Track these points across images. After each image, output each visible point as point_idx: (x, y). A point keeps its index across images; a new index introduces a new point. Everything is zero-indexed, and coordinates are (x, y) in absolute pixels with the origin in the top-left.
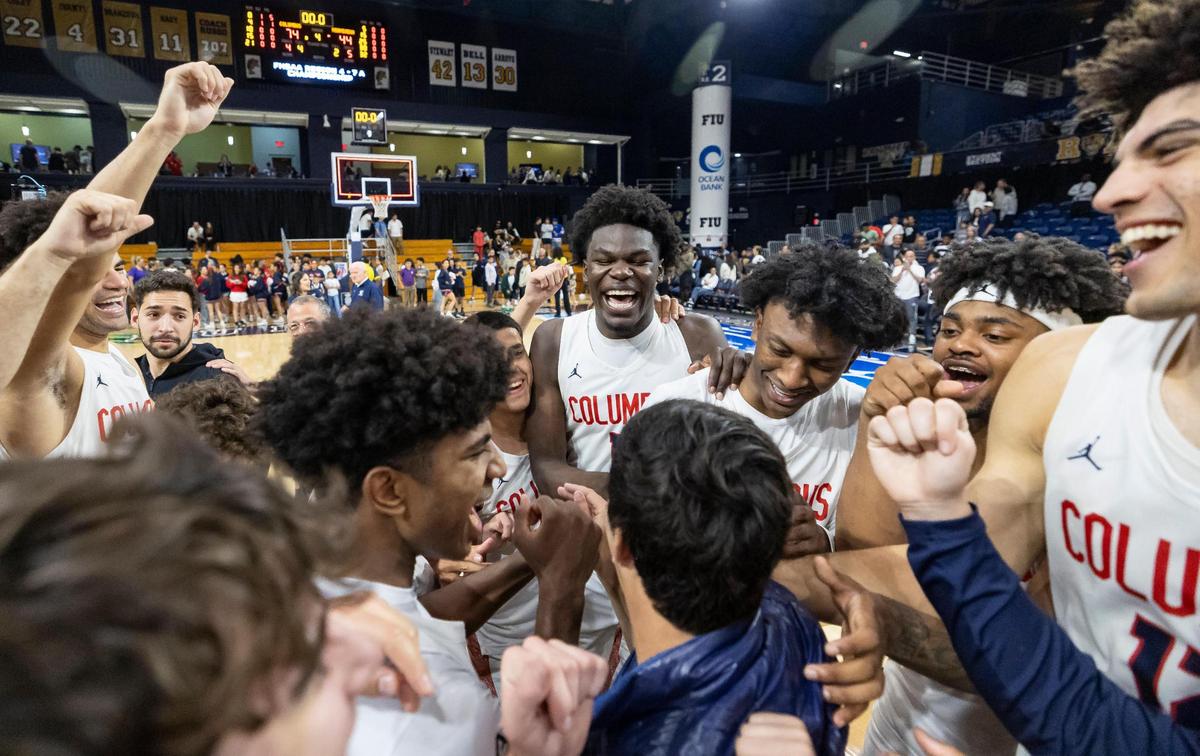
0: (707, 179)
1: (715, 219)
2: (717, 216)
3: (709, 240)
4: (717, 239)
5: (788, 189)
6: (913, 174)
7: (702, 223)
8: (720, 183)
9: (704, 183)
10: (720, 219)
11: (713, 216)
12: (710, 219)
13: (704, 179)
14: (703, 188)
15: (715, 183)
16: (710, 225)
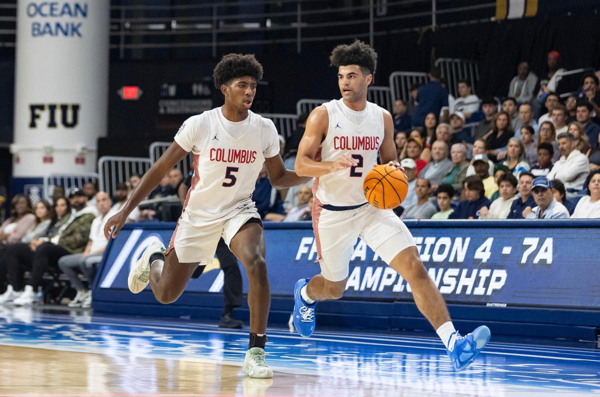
0: (46, 10)
1: (64, 108)
2: (70, 101)
3: (48, 160)
4: (72, 158)
5: (214, 44)
6: (500, 15)
7: (34, 117)
8: (78, 19)
9: (38, 19)
10: (76, 108)
11: (58, 100)
12: (52, 108)
13: (39, 10)
14: (37, 31)
15: (65, 20)
16: (52, 124)
